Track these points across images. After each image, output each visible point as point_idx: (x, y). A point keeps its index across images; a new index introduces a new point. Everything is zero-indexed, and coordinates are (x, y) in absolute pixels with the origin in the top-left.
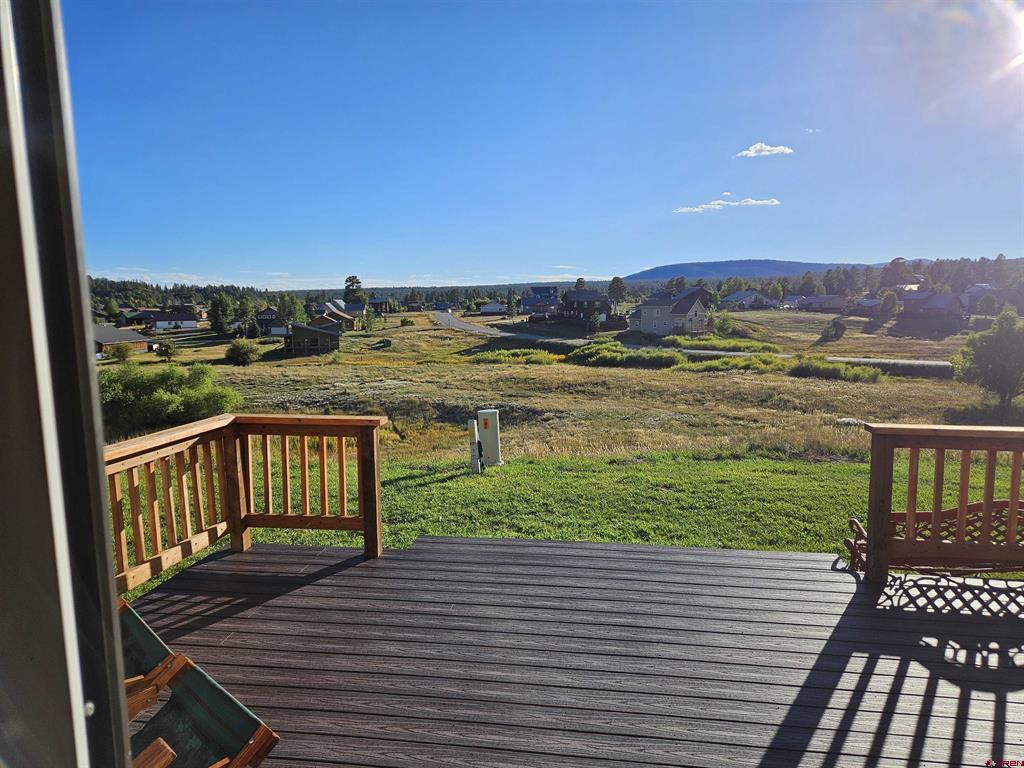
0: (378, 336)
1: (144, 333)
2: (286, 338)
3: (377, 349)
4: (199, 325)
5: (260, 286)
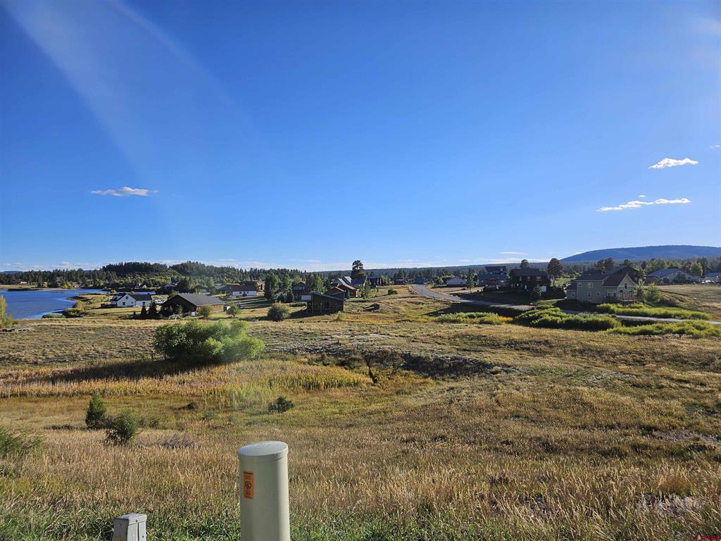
0: (371, 301)
1: (225, 299)
2: (308, 302)
3: (370, 310)
4: (258, 294)
5: (302, 269)
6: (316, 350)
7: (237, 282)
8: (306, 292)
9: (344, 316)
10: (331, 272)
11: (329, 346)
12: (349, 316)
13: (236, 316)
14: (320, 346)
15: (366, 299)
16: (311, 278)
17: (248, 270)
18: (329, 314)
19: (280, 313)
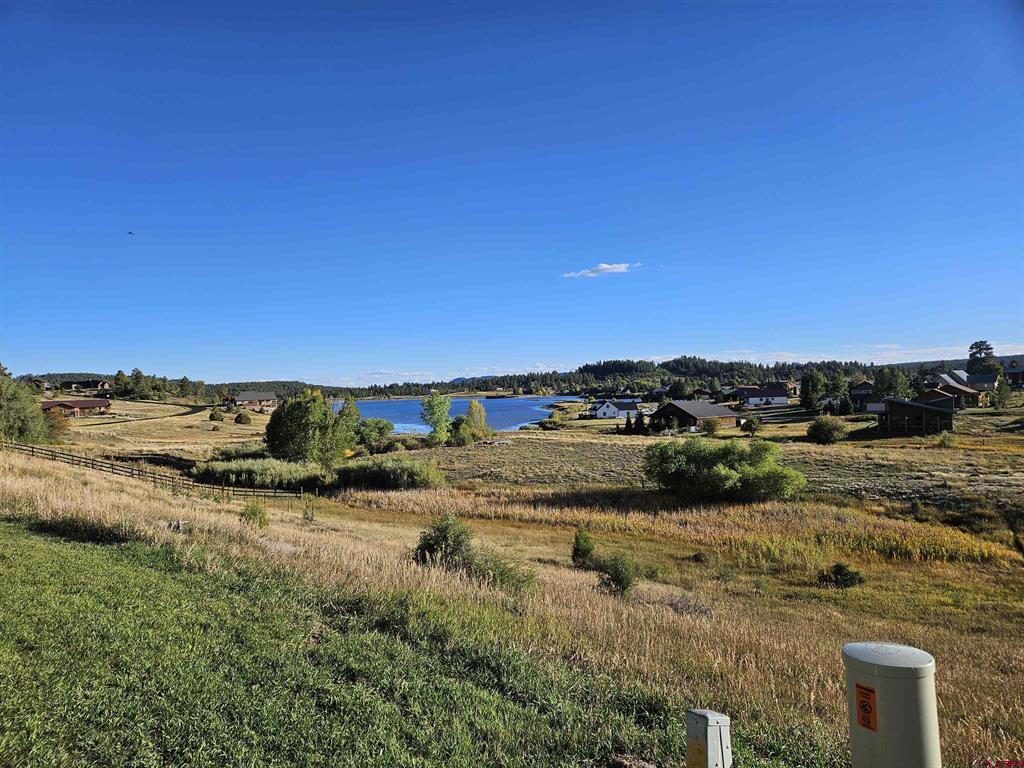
2: (880, 415)
4: (789, 402)
6: (902, 494)
7: (755, 384)
8: (876, 399)
9: (956, 440)
10: (922, 365)
11: (927, 489)
12: (966, 439)
13: (756, 434)
14: (909, 488)
15: (1001, 410)
16: (884, 377)
17: (772, 366)
18: (923, 436)
19: (830, 431)
